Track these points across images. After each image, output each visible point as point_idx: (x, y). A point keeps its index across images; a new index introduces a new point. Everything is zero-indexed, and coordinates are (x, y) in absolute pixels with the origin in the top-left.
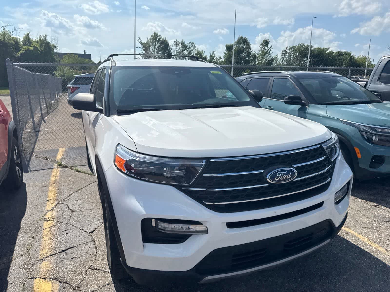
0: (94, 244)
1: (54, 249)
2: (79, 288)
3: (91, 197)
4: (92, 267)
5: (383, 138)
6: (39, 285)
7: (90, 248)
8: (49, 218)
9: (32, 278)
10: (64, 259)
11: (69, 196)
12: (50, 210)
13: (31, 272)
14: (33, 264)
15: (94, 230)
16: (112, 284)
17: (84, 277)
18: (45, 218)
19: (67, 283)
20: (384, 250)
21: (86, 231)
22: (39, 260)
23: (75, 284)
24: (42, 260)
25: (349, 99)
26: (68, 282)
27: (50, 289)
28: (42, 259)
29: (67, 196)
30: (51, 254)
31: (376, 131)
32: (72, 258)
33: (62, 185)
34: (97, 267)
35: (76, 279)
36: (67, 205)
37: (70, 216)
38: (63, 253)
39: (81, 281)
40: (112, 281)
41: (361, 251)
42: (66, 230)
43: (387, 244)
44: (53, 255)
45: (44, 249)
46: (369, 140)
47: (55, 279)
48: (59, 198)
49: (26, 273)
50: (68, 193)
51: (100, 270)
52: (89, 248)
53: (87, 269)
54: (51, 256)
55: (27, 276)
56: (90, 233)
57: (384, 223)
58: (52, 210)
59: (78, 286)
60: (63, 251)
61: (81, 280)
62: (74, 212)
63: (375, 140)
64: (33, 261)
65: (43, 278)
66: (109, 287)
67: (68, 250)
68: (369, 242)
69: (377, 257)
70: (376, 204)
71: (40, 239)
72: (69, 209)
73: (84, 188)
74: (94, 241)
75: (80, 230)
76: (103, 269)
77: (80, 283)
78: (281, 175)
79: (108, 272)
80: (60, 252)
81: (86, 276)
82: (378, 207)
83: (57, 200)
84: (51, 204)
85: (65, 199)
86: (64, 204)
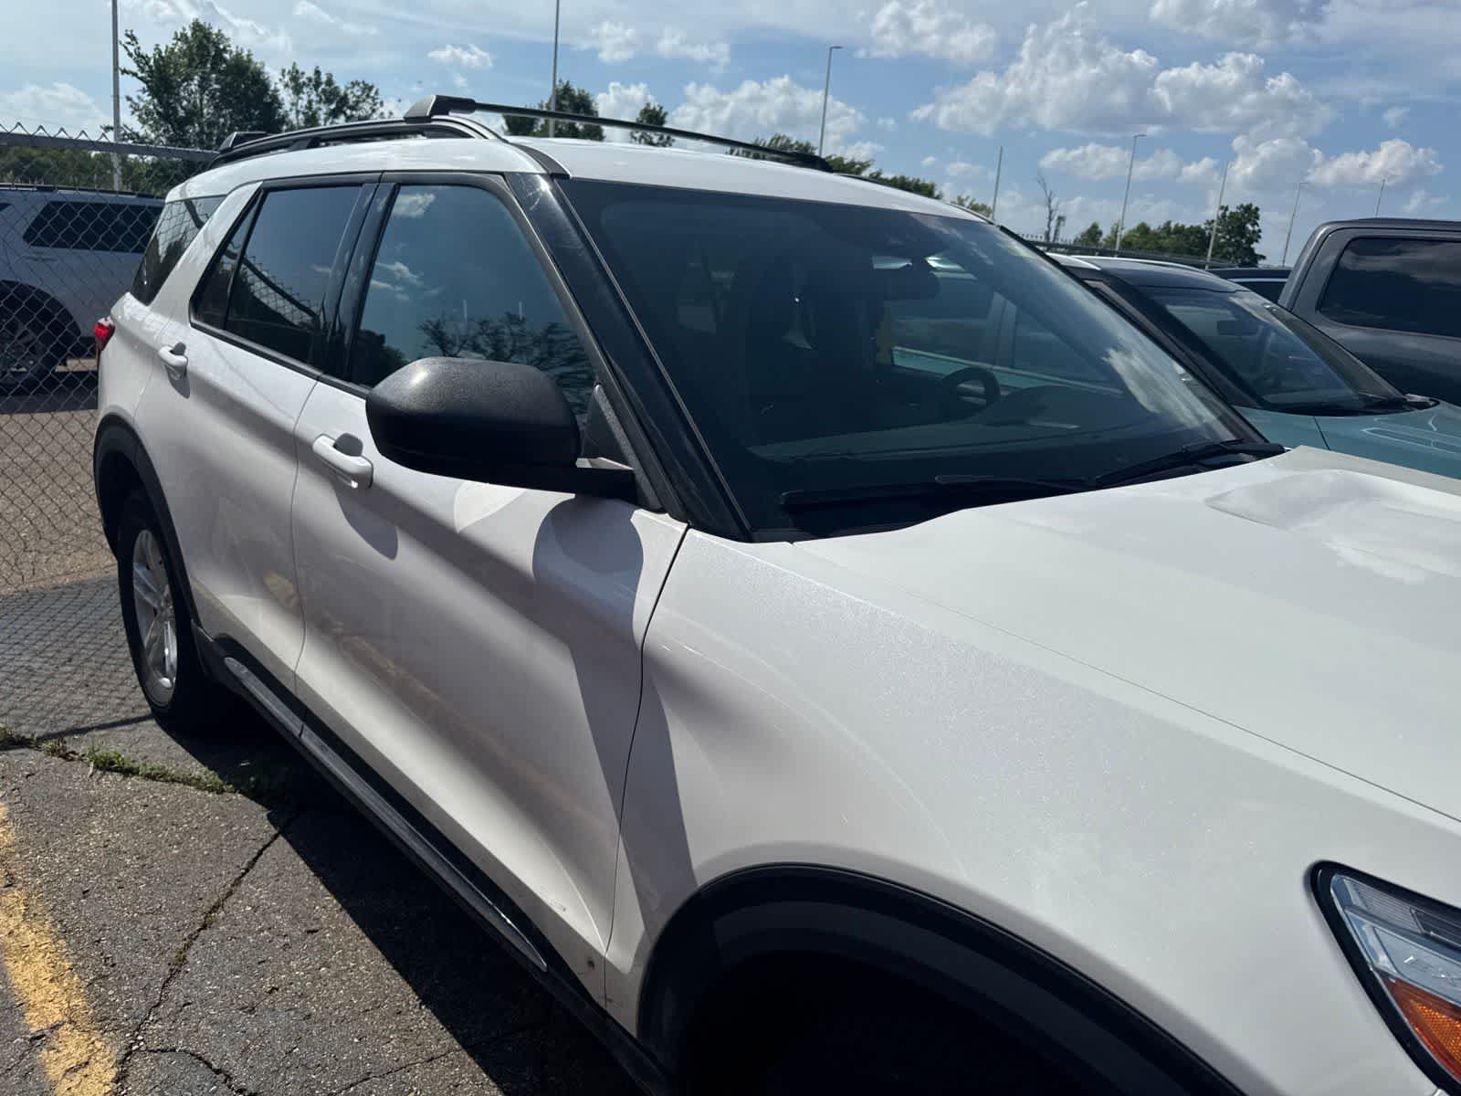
3: (326, 965)
11: (173, 975)
29: (162, 979)
36: (201, 1058)
48: (114, 1005)
72: (241, 1092)
73: (232, 892)
83: (102, 1023)
84: (80, 1065)
85: (158, 1005)
86: (174, 1050)
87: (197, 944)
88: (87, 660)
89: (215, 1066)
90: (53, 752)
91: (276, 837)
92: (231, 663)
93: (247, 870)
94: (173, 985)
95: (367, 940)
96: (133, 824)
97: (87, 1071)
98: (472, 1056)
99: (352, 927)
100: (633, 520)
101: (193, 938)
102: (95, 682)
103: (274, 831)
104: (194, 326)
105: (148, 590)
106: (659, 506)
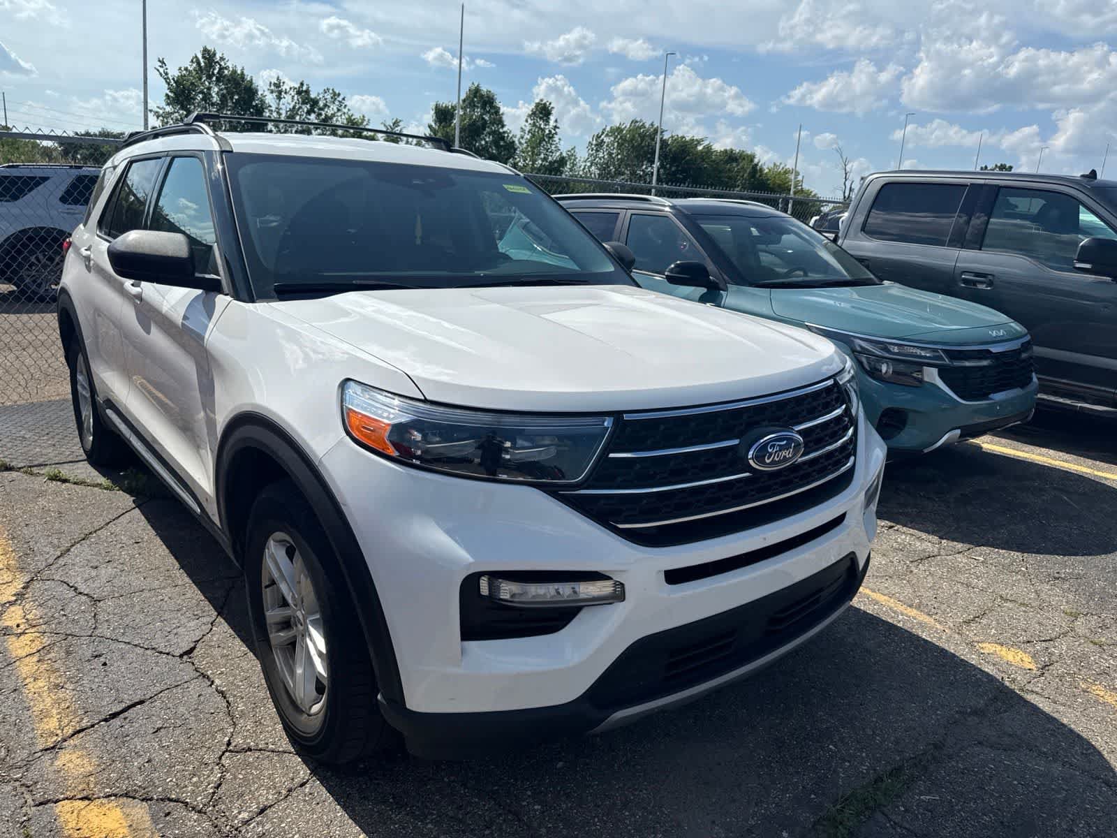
0: (209, 683)
1: (80, 712)
2: (214, 806)
3: (140, 554)
4: (233, 744)
5: (901, 367)
6: (78, 817)
7: (202, 698)
8: (18, 626)
9: (41, 804)
10: (128, 738)
11: (62, 555)
12: (12, 603)
13: (28, 787)
14: (25, 763)
15: (192, 645)
16: (314, 781)
17: (219, 775)
18: (6, 628)
19: (171, 800)
20: (932, 620)
21: (167, 651)
22: (42, 751)
23: (200, 798)
24: (53, 748)
25: (805, 274)
26: (173, 796)
27: (121, 824)
28: (52, 745)
29: (55, 557)
30: (78, 728)
31: (889, 351)
32: (156, 732)
33: (23, 524)
34: (249, 743)
35: (194, 784)
36: (65, 583)
37: (93, 615)
38: (116, 722)
39: (215, 788)
40: (311, 774)
41: (891, 628)
42: (96, 656)
43: (934, 608)
44: (85, 729)
45: (46, 717)
46: (874, 373)
47: (127, 795)
48: (29, 564)
49: (14, 793)
50: (56, 547)
51: (260, 750)
52: (199, 696)
53: (220, 753)
54: (81, 735)
55: (23, 800)
56: (181, 656)
57: (916, 563)
58: (19, 602)
59: (210, 801)
60: (114, 715)
61: (212, 785)
62: (99, 601)
63: (886, 372)
64: (21, 755)
65: (82, 799)
66: (307, 790)
67: (130, 711)
68: (900, 608)
69: (924, 637)
70: (890, 524)
71: (15, 690)
72: (80, 593)
73: (102, 528)
74: (204, 677)
75: (146, 649)
76: (271, 746)
77: (214, 793)
78: (775, 450)
79: (290, 753)
80: (106, 720)
81: (225, 773)
82: (896, 528)
83: (22, 569)
84: (7, 583)
85: (51, 565)
86: (53, 580)
87: (78, 545)
88: (58, 434)
89: (71, 585)
90: (26, 472)
91: (134, 508)
92: (109, 412)
93: (114, 520)
94: (61, 559)
95: (164, 547)
96: (60, 501)
97: (10, 584)
98: (196, 586)
99: (158, 541)
100: (217, 300)
101: (76, 543)
102: (59, 445)
103: (134, 506)
104: (98, 236)
105: (84, 388)
106: (227, 292)
